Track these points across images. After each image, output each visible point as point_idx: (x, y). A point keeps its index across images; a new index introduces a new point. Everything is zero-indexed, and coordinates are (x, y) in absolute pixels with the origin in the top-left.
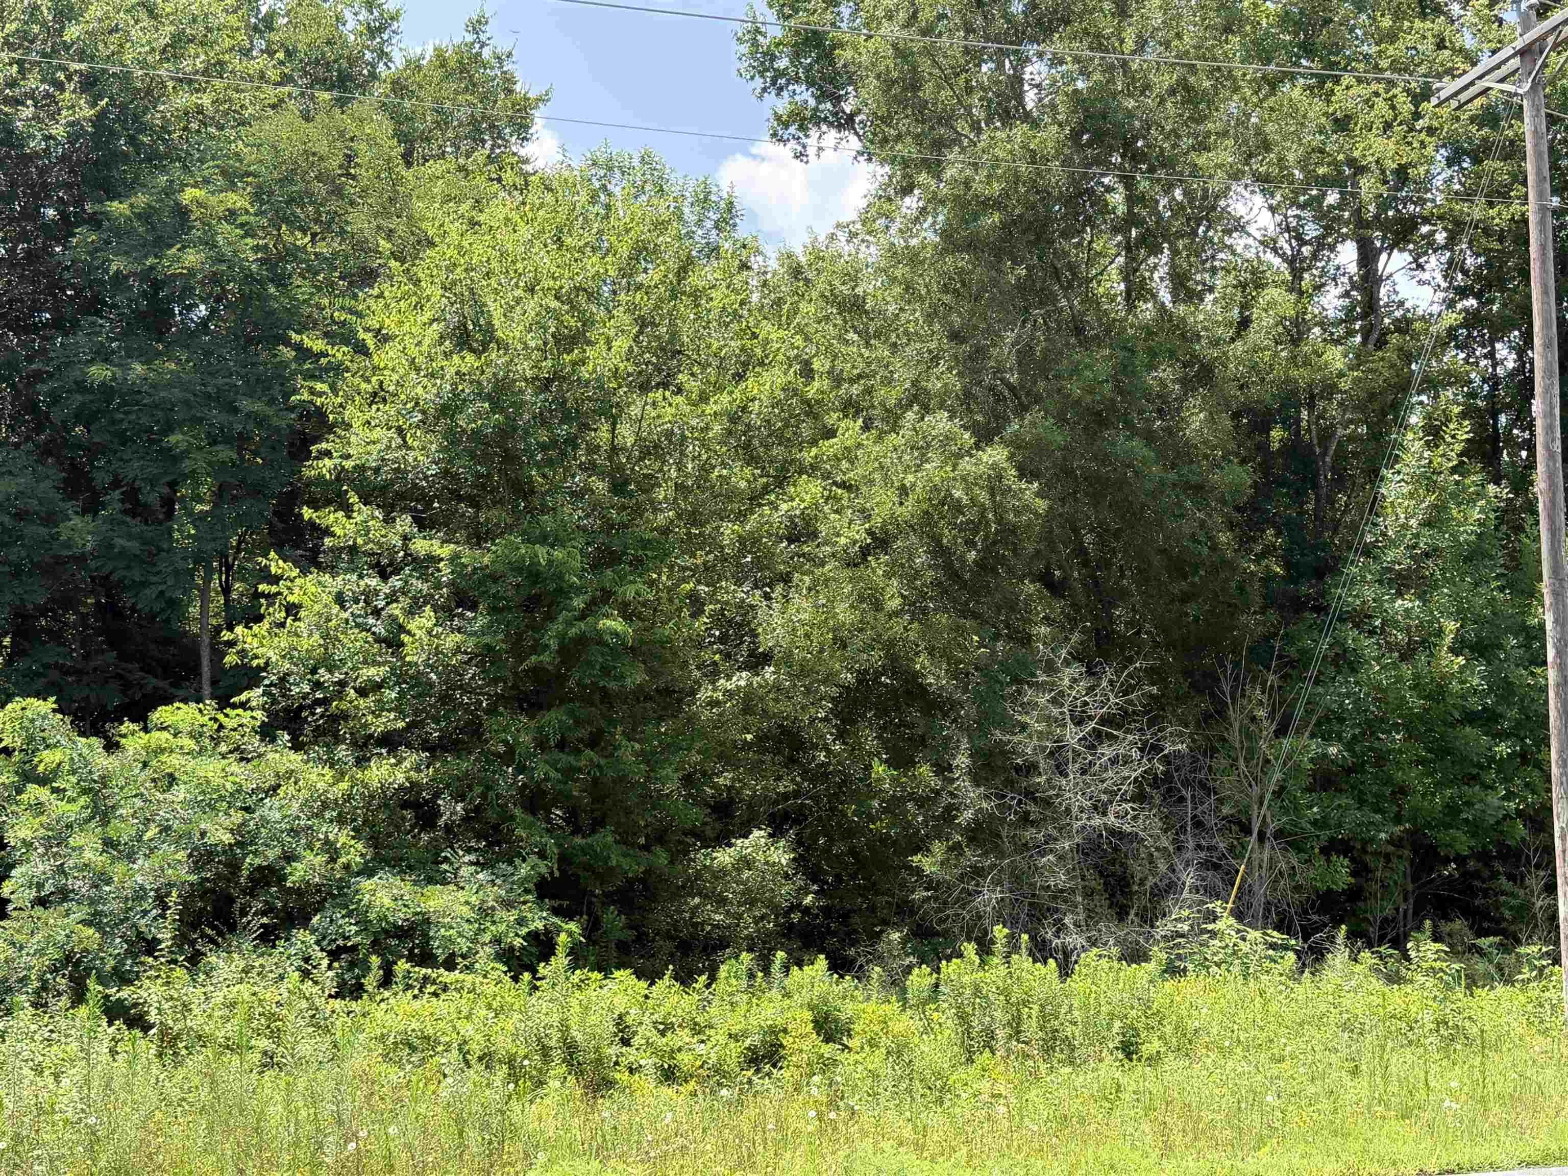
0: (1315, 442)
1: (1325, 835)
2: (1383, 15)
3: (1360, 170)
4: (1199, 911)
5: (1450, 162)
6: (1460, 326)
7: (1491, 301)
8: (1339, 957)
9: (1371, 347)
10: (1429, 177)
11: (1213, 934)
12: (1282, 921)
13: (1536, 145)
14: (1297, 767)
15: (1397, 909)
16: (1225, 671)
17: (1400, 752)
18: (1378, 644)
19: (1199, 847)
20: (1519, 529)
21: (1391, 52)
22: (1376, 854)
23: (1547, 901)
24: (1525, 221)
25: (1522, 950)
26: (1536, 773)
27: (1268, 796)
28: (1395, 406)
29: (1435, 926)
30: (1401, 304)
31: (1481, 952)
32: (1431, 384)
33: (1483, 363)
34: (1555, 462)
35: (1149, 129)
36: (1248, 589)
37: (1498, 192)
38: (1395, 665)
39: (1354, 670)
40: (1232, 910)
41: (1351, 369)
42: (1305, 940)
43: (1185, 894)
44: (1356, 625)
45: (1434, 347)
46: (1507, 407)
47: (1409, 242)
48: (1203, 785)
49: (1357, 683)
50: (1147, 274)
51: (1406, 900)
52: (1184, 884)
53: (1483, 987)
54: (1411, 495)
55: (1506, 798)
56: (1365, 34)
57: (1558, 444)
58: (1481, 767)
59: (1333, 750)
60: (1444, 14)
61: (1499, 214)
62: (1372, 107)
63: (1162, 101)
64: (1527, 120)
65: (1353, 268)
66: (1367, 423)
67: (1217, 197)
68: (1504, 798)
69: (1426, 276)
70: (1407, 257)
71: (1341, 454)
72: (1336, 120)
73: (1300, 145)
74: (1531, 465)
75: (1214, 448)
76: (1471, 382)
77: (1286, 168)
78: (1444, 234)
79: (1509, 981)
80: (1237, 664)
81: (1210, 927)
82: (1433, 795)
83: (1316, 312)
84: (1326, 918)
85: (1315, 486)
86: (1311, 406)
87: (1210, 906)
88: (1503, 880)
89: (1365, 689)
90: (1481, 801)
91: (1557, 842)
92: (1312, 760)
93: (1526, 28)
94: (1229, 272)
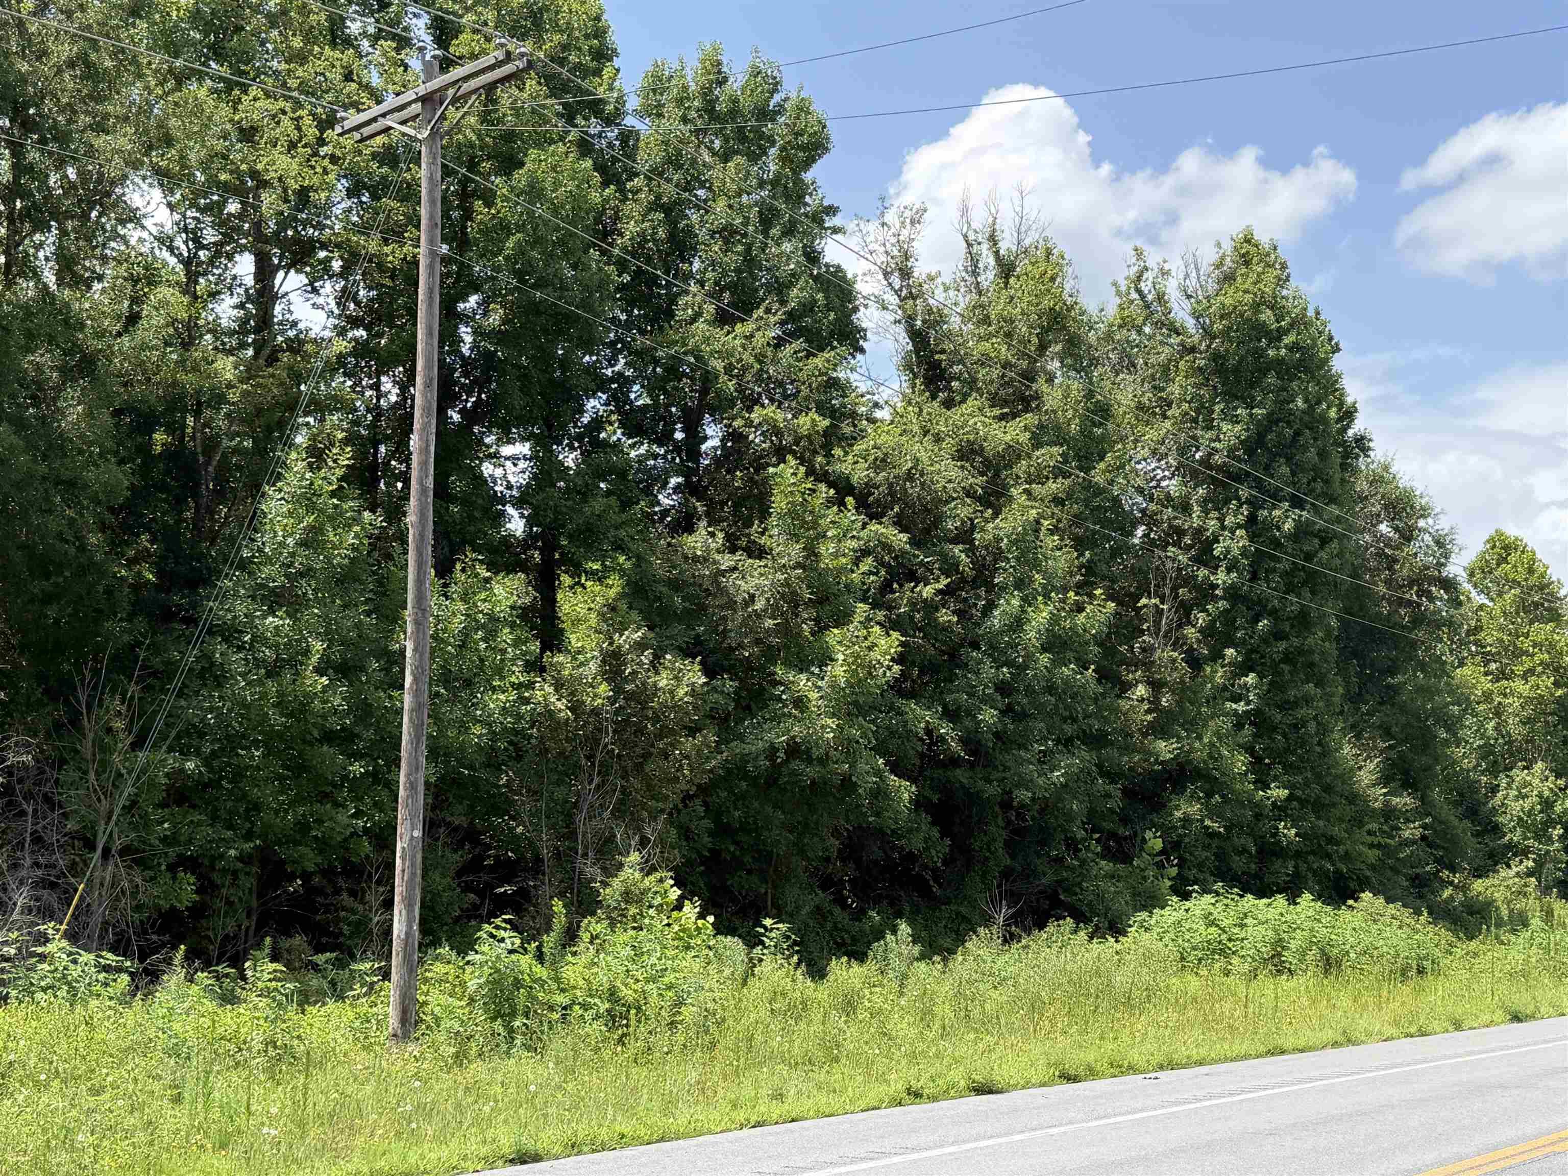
0: (199, 450)
1: (172, 852)
2: (294, 35)
3: (263, 184)
4: (29, 933)
5: (350, 193)
6: (350, 354)
7: (380, 335)
8: (174, 979)
9: (261, 362)
10: (329, 205)
11: (43, 957)
12: (118, 942)
13: (430, 192)
14: (152, 784)
15: (239, 926)
16: (83, 680)
17: (258, 769)
18: (246, 659)
19: (37, 865)
20: (389, 557)
21: (300, 73)
22: (224, 871)
23: (383, 917)
24: (417, 263)
25: (355, 967)
26: (385, 793)
27: (117, 811)
28: (281, 425)
29: (275, 942)
30: (294, 324)
31: (315, 967)
32: (319, 407)
33: (368, 393)
34: (427, 497)
35: (43, 98)
36: (116, 594)
37: (393, 230)
38: (260, 682)
39: (220, 686)
40: (66, 931)
41: (241, 382)
42: (141, 960)
43: (15, 916)
44: (226, 640)
45: (323, 371)
46: (387, 439)
47: (306, 264)
48: (47, 799)
49: (221, 698)
50: (32, 251)
51: (249, 916)
52: (15, 904)
53: (316, 1002)
54: (290, 514)
55: (355, 816)
56: (275, 49)
57: (431, 479)
58: (335, 786)
59: (190, 765)
60: (354, 47)
61: (393, 252)
62: (278, 123)
63: (59, 71)
64: (424, 166)
65: (249, 281)
66: (253, 437)
67: (113, 183)
68: (354, 816)
69: (320, 300)
70: (303, 279)
71: (224, 468)
72: (241, 130)
73: (203, 146)
74: (405, 496)
75: (92, 443)
76: (356, 411)
77: (188, 167)
78: (340, 263)
79: (341, 998)
80: (96, 672)
81: (40, 950)
82: (286, 812)
83: (211, 318)
84: (167, 938)
85: (196, 496)
86: (197, 414)
87: (42, 928)
88: (345, 895)
89: (228, 704)
90: (331, 819)
91: (398, 861)
92: (167, 775)
93: (429, 78)
94: (120, 263)
